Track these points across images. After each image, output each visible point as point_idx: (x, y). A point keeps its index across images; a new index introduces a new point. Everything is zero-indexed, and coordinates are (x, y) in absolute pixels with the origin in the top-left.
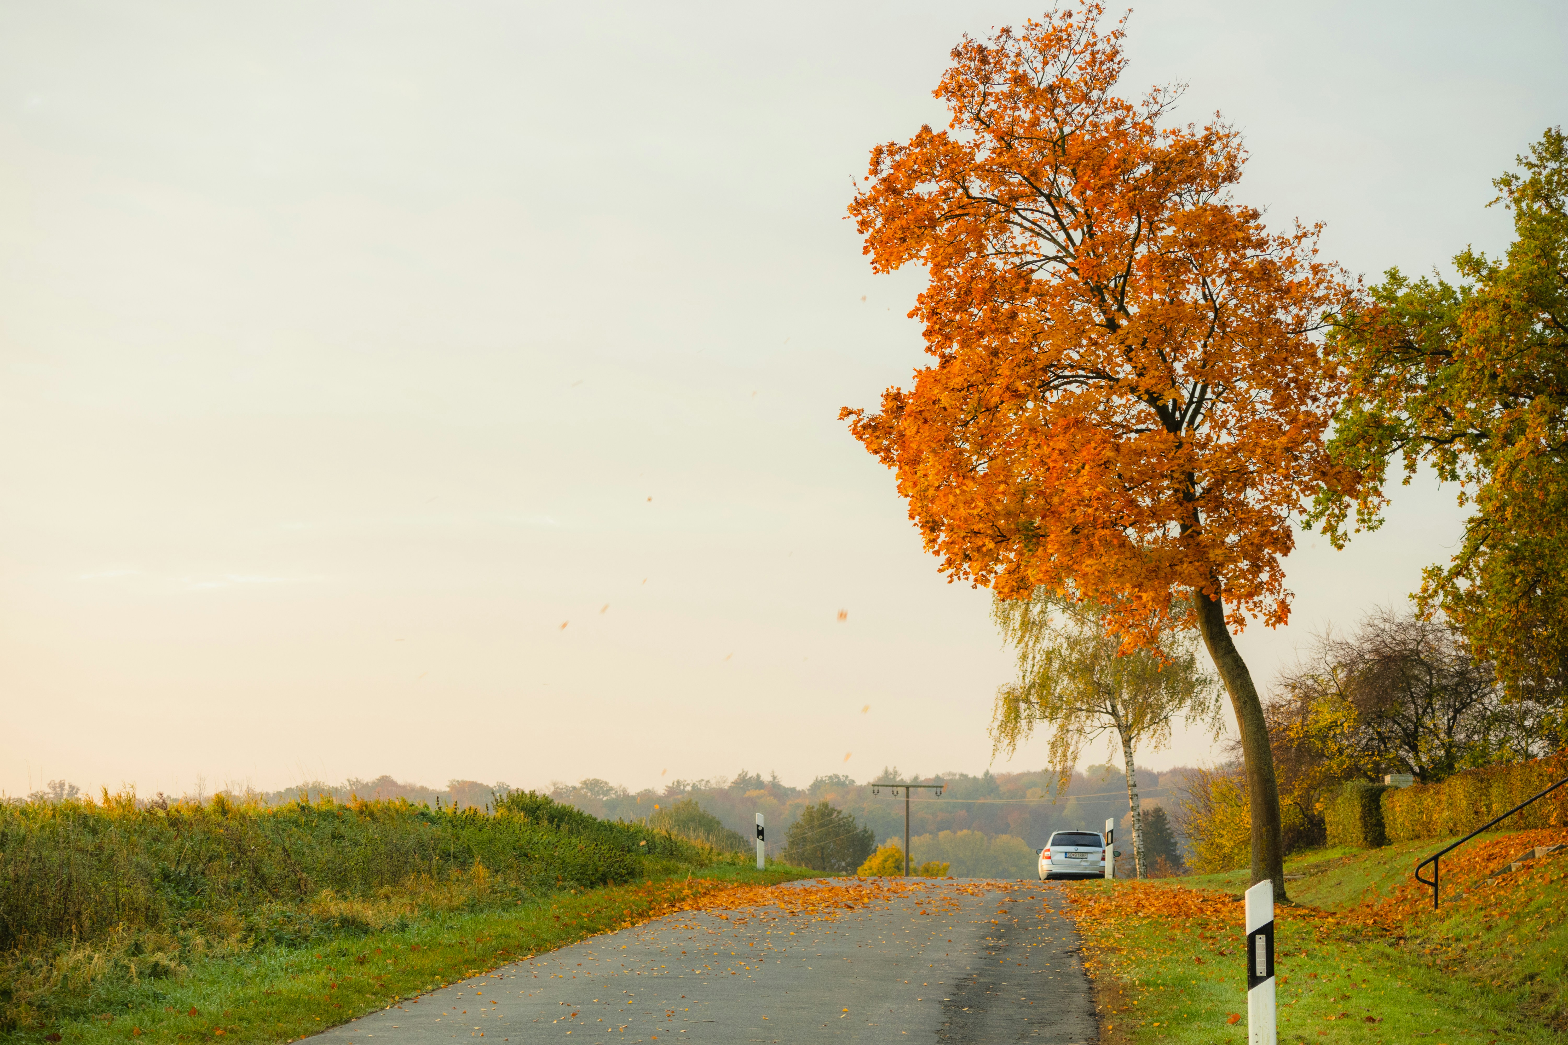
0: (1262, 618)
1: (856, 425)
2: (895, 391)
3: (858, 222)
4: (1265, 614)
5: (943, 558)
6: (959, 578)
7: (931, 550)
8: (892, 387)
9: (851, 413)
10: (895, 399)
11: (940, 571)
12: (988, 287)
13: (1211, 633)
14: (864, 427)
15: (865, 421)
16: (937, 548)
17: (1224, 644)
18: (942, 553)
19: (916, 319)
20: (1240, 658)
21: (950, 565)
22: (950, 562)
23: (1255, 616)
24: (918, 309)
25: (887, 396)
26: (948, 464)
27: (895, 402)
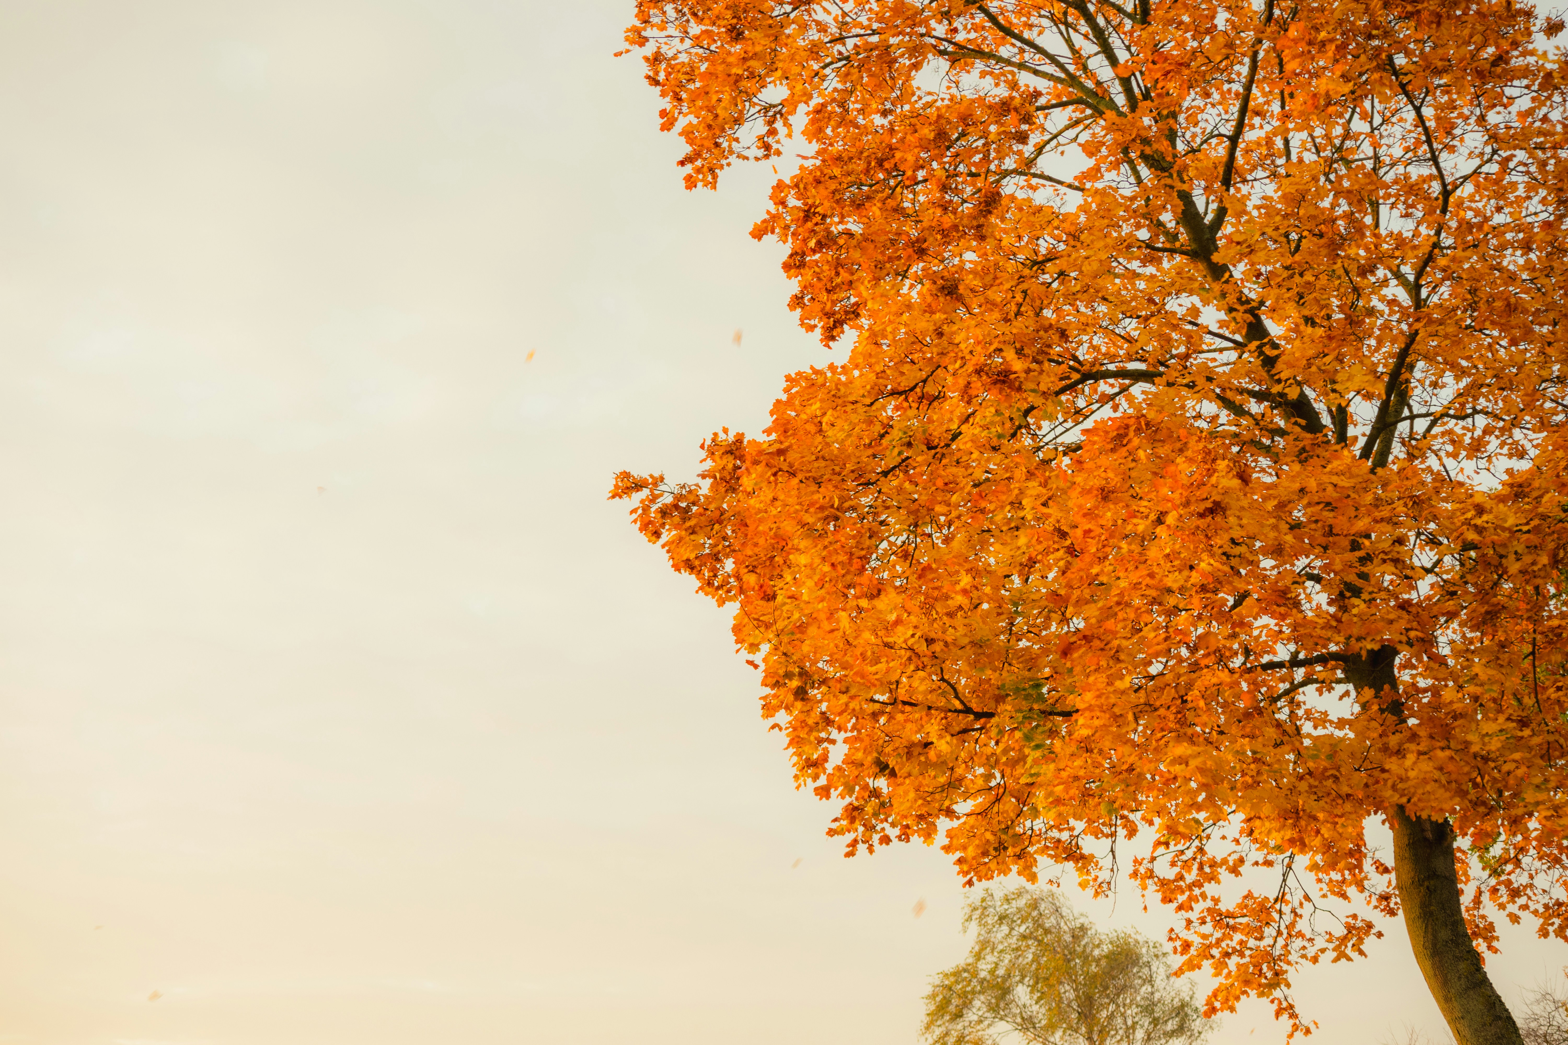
0: (1531, 923)
1: (646, 509)
2: (731, 438)
3: (647, 59)
4: (1535, 912)
5: (837, 804)
6: (871, 849)
7: (811, 785)
8: (726, 431)
9: (638, 486)
10: (730, 452)
11: (831, 832)
12: (931, 136)
13: (1434, 945)
14: (664, 512)
15: (668, 499)
16: (822, 781)
17: (1462, 966)
18: (834, 793)
19: (770, 239)
20: (1498, 998)
21: (853, 820)
22: (853, 813)
23: (1515, 919)
24: (774, 218)
25: (713, 448)
26: (843, 558)
27: (730, 458)
